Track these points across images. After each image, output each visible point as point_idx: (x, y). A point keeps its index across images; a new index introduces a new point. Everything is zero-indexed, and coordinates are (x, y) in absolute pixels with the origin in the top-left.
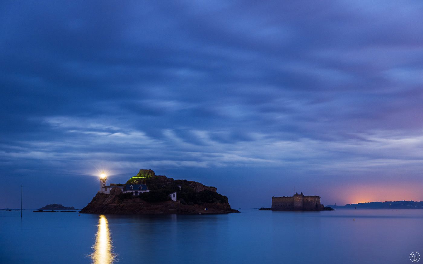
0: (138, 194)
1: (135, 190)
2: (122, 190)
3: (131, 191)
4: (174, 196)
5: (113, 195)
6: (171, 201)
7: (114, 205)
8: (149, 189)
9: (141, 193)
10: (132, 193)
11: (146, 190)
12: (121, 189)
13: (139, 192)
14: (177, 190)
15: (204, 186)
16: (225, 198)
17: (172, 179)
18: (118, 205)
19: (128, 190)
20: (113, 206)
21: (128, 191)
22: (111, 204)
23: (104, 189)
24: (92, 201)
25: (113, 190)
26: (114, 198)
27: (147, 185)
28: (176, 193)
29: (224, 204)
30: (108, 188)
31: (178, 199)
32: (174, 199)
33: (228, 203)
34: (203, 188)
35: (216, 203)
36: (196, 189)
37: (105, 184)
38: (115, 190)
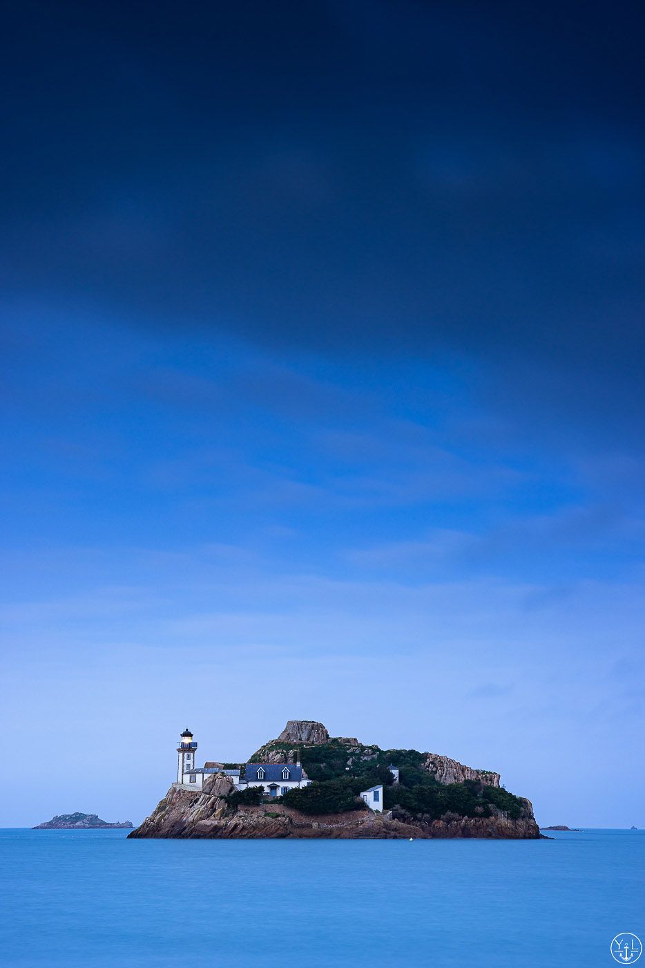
0: (279, 793)
1: (270, 781)
2: (236, 780)
3: (258, 784)
4: (376, 799)
5: (209, 794)
6: (367, 812)
7: (212, 824)
8: (309, 778)
9: (285, 788)
10: (262, 788)
11: (299, 781)
12: (233, 777)
13: (282, 785)
14: (387, 780)
15: (463, 769)
16: (523, 803)
17: (375, 749)
18: (223, 822)
19: (252, 781)
20: (209, 826)
21: (252, 785)
22: (202, 822)
23: (187, 778)
24: (155, 813)
25: (212, 780)
26: (213, 803)
27: (303, 766)
28: (380, 790)
29: (520, 822)
30: (197, 775)
31: (386, 807)
32: (377, 806)
33: (531, 817)
34: (461, 772)
35: (497, 819)
36: (441, 776)
37: (192, 764)
38: (214, 781)
